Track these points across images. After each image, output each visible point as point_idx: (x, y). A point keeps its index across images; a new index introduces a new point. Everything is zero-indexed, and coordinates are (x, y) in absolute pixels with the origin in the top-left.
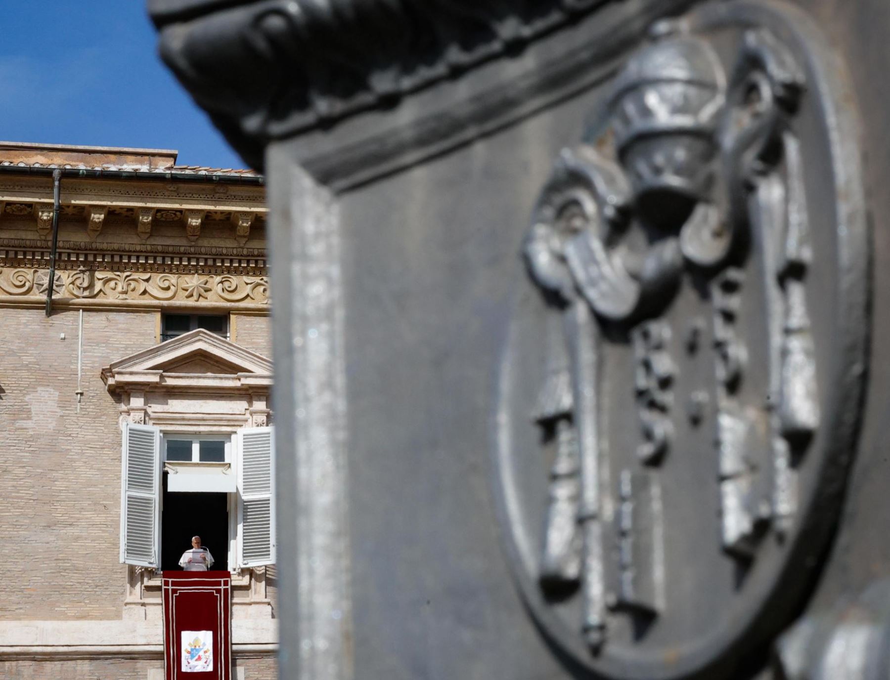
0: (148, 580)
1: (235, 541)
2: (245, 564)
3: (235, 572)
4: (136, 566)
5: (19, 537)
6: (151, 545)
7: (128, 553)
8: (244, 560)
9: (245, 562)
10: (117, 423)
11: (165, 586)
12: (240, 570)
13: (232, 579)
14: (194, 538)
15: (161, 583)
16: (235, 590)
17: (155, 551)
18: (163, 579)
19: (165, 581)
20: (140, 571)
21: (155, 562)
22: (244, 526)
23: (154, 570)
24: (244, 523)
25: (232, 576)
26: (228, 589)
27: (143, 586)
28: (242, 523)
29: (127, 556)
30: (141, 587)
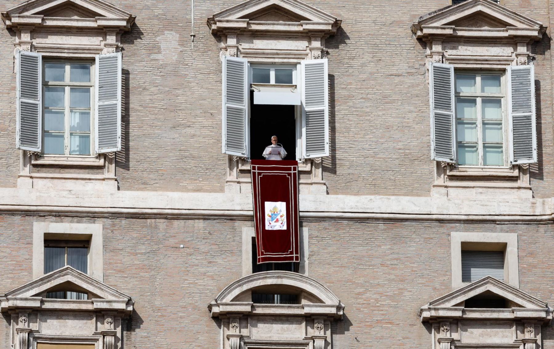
0: (242, 165)
1: (300, 140)
2: (308, 156)
3: (301, 162)
4: (233, 156)
5: (154, 134)
6: (243, 141)
7: (227, 146)
8: (307, 153)
9: (308, 154)
10: (219, 56)
11: (253, 170)
12: (304, 160)
13: (299, 166)
14: (272, 137)
15: (251, 168)
16: (301, 174)
17: (246, 146)
18: (252, 165)
19: (253, 166)
20: (236, 159)
21: (246, 153)
22: (307, 129)
23: (245, 159)
24: (307, 127)
25: (299, 164)
26: (296, 173)
27: (238, 170)
28: (305, 128)
29: (227, 149)
30: (237, 170)
